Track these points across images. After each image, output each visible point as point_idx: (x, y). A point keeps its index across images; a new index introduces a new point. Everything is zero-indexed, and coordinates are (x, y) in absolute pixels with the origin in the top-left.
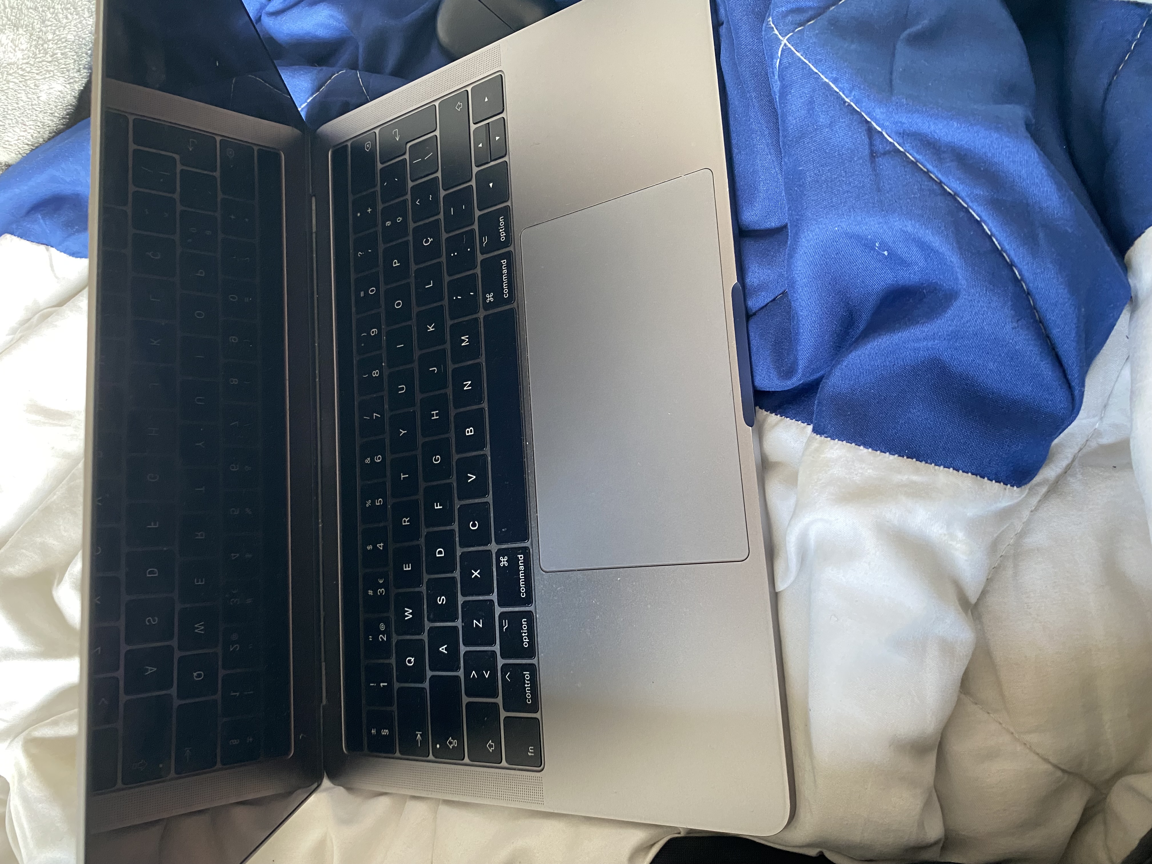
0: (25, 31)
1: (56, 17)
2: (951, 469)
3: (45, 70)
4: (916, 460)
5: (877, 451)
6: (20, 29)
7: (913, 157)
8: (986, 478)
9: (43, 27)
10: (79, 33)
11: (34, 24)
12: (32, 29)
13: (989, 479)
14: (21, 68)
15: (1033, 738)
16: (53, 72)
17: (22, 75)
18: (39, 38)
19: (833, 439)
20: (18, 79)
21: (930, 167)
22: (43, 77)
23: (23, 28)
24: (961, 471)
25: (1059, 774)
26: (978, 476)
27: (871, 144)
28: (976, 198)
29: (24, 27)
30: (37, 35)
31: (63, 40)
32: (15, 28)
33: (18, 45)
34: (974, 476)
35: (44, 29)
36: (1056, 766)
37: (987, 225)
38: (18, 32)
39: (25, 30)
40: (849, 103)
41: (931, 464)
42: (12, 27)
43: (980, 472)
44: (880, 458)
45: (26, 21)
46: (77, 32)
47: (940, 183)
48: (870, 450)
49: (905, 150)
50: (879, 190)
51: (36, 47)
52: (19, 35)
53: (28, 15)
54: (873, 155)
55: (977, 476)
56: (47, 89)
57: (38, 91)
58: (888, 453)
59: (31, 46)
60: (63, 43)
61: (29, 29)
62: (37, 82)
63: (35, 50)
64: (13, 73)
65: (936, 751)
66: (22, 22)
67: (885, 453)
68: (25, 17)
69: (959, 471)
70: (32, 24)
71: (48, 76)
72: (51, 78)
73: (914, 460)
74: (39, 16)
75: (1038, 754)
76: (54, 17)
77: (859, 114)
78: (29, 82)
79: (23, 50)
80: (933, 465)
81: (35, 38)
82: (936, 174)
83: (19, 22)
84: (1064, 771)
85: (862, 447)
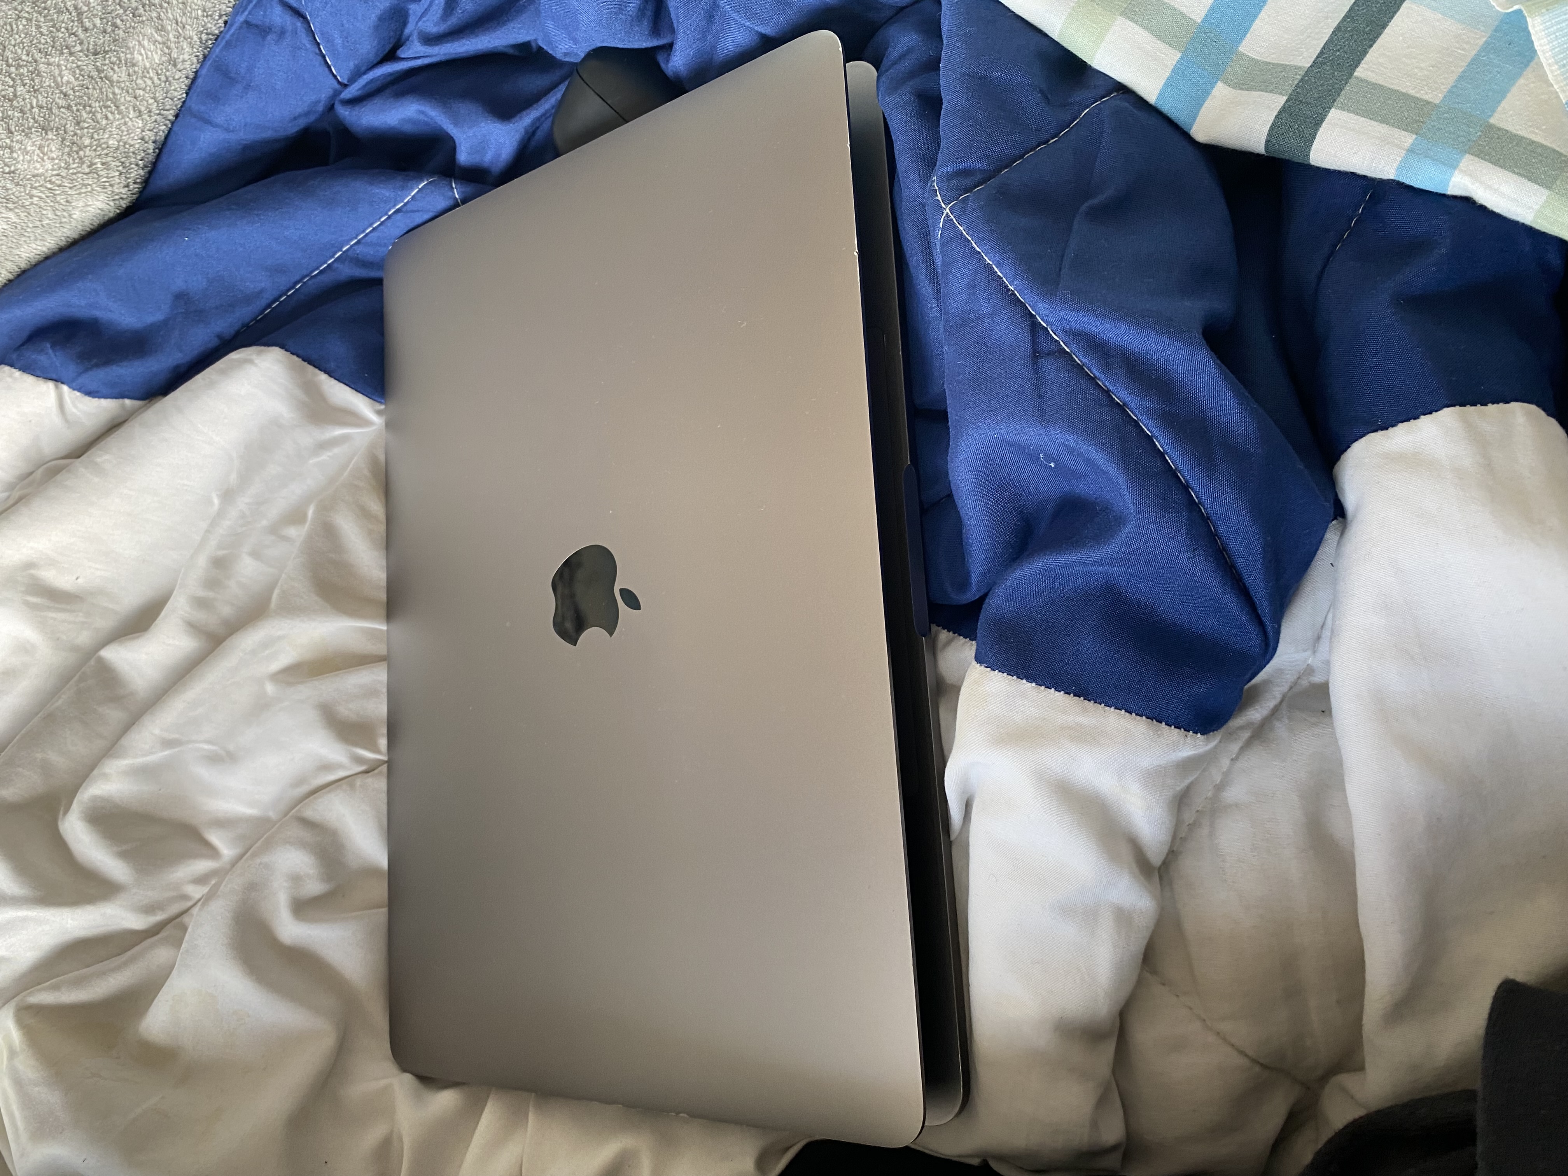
0: (55, 136)
1: (93, 117)
2: (1123, 711)
3: (80, 184)
4: (1084, 699)
5: (1041, 686)
6: (49, 133)
7: (1079, 360)
8: (1164, 723)
9: (78, 129)
10: (124, 137)
11: (67, 126)
12: (65, 133)
13: (1167, 724)
14: (50, 181)
15: (1226, 1027)
16: (92, 186)
17: (50, 189)
18: (73, 144)
19: (993, 670)
20: (44, 193)
21: (1097, 374)
22: (78, 192)
23: (53, 132)
24: (1134, 714)
25: (1257, 1069)
26: (1154, 720)
27: (1034, 343)
28: (1147, 412)
29: (54, 130)
30: (71, 140)
31: (104, 146)
32: (43, 132)
33: (47, 153)
34: (1149, 720)
35: (78, 132)
36: (1254, 1061)
37: (1159, 442)
38: (46, 136)
39: (55, 133)
40: (1013, 291)
41: (1101, 704)
42: (40, 130)
43: (1156, 716)
44: (1044, 694)
45: (56, 122)
46: (121, 136)
47: (1107, 393)
48: (1034, 684)
49: (1071, 351)
50: (1040, 397)
51: (69, 154)
52: (48, 140)
53: (59, 115)
54: (1036, 355)
55: (1152, 720)
56: (83, 207)
57: (70, 208)
58: (1053, 689)
59: (63, 154)
60: (103, 149)
61: (60, 132)
62: (69, 198)
63: (68, 159)
64: (39, 186)
65: (1115, 1039)
66: (52, 124)
67: (1051, 689)
68: (55, 117)
69: (1131, 714)
70: (64, 127)
71: (83, 190)
72: (88, 194)
73: (1082, 698)
74: (72, 116)
75: (1233, 1045)
76: (91, 117)
77: (1023, 305)
78: (58, 198)
79: (53, 159)
80: (1103, 705)
81: (68, 144)
82: (1104, 381)
83: (49, 124)
84: (1264, 1066)
85: (1024, 681)
